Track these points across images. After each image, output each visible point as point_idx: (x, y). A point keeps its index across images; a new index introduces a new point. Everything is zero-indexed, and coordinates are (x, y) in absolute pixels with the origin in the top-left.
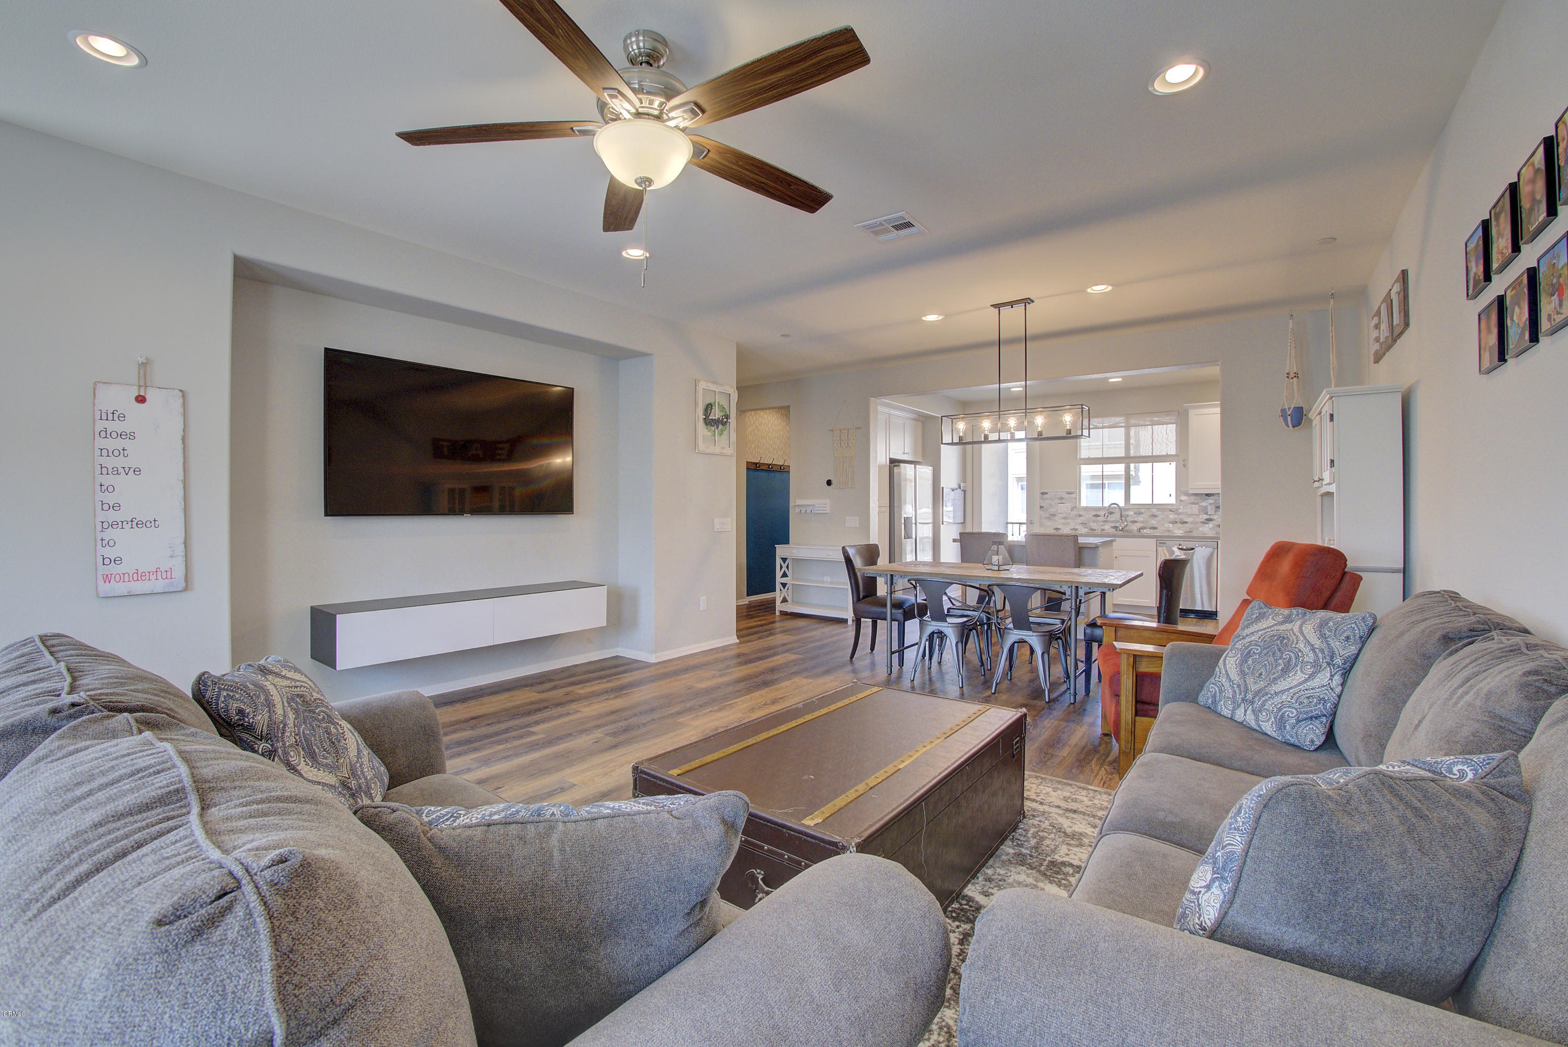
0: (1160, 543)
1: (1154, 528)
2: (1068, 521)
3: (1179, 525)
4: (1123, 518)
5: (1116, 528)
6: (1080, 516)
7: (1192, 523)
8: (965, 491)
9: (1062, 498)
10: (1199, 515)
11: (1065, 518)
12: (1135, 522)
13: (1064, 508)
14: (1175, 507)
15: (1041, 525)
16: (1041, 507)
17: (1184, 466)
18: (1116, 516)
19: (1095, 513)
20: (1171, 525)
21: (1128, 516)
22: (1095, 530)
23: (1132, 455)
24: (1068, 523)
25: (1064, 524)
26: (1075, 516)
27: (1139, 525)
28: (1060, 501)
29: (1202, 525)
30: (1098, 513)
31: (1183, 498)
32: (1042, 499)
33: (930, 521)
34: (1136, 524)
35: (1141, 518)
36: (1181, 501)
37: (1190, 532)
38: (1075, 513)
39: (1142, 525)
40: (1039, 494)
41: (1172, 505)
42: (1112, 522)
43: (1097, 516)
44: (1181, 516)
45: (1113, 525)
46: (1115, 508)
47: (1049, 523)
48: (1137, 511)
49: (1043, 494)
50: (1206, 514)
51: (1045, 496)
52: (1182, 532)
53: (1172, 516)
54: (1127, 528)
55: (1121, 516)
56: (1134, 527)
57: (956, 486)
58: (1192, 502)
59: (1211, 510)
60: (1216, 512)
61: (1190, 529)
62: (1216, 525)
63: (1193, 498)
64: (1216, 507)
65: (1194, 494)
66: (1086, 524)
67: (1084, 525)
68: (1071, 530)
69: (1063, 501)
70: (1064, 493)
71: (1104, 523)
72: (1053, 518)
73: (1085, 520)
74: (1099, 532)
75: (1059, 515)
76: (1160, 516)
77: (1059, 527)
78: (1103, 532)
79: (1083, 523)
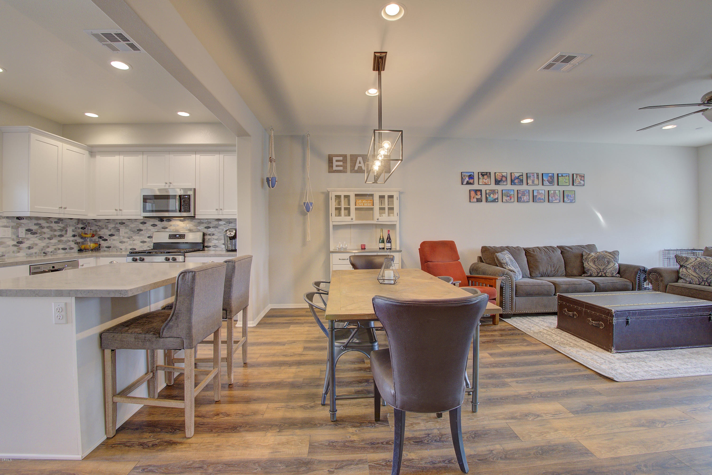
0: (35, 268)
58: (4, 224)
59: (22, 232)
60: (26, 234)
61: (3, 253)
62: (26, 248)
63: (5, 220)
64: (26, 230)
65: (8, 217)
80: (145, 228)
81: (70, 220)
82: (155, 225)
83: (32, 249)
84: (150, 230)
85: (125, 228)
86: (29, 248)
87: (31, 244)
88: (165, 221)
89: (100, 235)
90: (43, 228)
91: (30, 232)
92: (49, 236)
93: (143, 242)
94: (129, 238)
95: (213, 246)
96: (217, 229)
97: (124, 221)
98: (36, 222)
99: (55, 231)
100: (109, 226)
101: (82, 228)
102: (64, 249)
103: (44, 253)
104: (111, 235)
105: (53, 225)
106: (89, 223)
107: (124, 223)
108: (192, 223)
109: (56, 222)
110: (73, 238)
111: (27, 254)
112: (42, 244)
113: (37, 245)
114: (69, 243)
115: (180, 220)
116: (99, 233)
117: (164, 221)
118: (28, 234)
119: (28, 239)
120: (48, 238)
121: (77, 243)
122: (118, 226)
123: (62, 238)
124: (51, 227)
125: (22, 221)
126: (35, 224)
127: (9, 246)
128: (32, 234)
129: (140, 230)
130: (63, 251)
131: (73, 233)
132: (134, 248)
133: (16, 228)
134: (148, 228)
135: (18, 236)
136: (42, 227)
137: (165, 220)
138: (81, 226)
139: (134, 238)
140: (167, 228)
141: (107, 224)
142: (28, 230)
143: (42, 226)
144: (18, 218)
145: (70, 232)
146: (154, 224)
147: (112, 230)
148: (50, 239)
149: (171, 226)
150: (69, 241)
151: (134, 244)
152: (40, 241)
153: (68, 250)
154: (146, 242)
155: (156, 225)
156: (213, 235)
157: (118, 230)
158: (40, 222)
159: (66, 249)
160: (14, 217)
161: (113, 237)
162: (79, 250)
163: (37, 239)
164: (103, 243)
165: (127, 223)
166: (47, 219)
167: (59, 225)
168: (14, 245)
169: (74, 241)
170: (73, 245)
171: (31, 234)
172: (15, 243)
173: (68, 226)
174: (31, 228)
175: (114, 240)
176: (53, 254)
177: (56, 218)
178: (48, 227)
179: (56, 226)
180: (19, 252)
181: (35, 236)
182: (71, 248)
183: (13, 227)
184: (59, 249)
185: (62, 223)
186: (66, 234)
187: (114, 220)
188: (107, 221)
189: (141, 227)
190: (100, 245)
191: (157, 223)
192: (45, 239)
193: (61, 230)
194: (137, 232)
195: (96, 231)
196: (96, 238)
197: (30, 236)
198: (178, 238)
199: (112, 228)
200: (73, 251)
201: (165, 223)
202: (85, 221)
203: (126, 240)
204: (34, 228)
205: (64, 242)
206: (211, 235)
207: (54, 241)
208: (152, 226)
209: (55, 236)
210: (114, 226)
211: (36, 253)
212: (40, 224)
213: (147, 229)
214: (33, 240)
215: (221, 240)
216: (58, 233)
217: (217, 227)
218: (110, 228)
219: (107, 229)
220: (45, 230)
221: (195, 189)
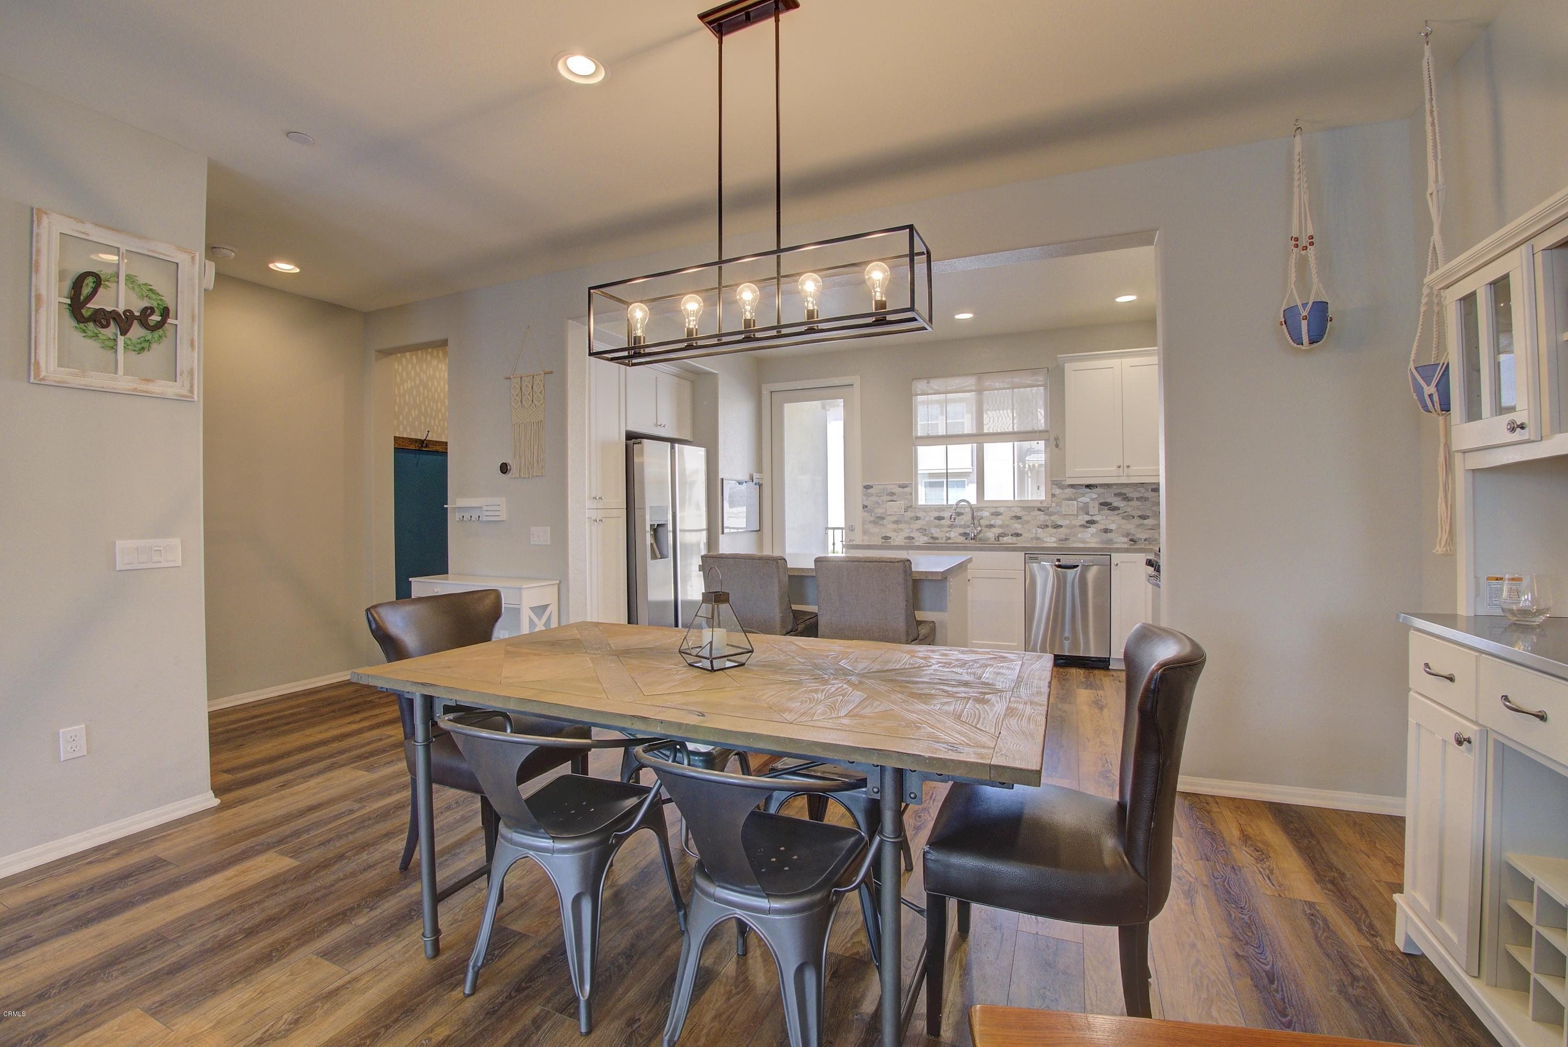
0: (1031, 558)
1: (1018, 535)
2: (900, 526)
3: (1051, 530)
4: (976, 521)
5: (965, 535)
6: (917, 518)
7: (1067, 527)
8: (760, 486)
9: (892, 494)
10: (1077, 515)
11: (896, 522)
12: (991, 526)
13: (895, 508)
14: (1045, 505)
15: (865, 532)
16: (865, 507)
17: (1057, 446)
18: (967, 518)
19: (937, 514)
20: (1040, 530)
21: (982, 518)
22: (937, 539)
23: (986, 431)
24: (902, 530)
25: (895, 530)
26: (911, 518)
27: (997, 531)
28: (890, 498)
29: (1082, 529)
30: (942, 514)
31: (1057, 491)
32: (865, 495)
33: (704, 526)
34: (993, 530)
35: (998, 521)
36: (1053, 495)
37: (1066, 539)
38: (910, 514)
39: (1001, 531)
40: (861, 487)
41: (1042, 502)
42: (961, 526)
43: (940, 518)
44: (1053, 518)
45: (962, 531)
46: (964, 507)
47: (874, 529)
48: (994, 510)
49: (867, 487)
50: (1087, 514)
51: (870, 491)
52: (1053, 539)
53: (1042, 517)
54: (981, 535)
55: (973, 518)
56: (991, 534)
57: (747, 478)
58: (1068, 496)
59: (1094, 508)
60: (1099, 510)
61: (1066, 535)
62: (1101, 530)
63: (1069, 491)
64: (1101, 504)
65: (1073, 486)
66: (926, 530)
67: (923, 531)
68: (905, 538)
69: (894, 498)
70: (895, 486)
71: (950, 529)
72: (881, 522)
73: (924, 525)
74: (944, 541)
75: (888, 518)
76: (1025, 518)
77: (888, 535)
78: (948, 541)
79: (921, 529)
83: (1110, 532)
86: (1106, 531)
87: (1109, 525)
90: (1129, 500)
91: (1106, 508)
92: (1140, 513)
98: (1117, 491)
103: (1131, 540)
111: (1101, 540)
112: (1128, 525)
113: (1119, 526)
118: (1103, 510)
119: (1103, 517)
120: (1140, 517)
124: (1146, 499)
125: (1094, 491)
126: (1116, 495)
127: (1075, 527)
128: (1111, 510)
133: (1084, 501)
136: (1126, 499)
142: (1104, 504)
143: (1127, 497)
144: (1088, 487)
148: (1143, 517)
152: (1124, 520)
158: (1123, 491)
160: (1082, 485)
163: (1118, 518)
166: (1138, 485)
168: (1082, 526)
171: (1108, 510)
172: (1083, 522)
174: (1108, 500)
178: (1138, 499)
181: (1116, 512)
183: (1079, 501)
192: (1134, 517)
197: (1107, 512)
204: (1117, 502)
211: (1116, 539)
212: (1125, 494)
214: (1111, 519)
220: (1134, 503)
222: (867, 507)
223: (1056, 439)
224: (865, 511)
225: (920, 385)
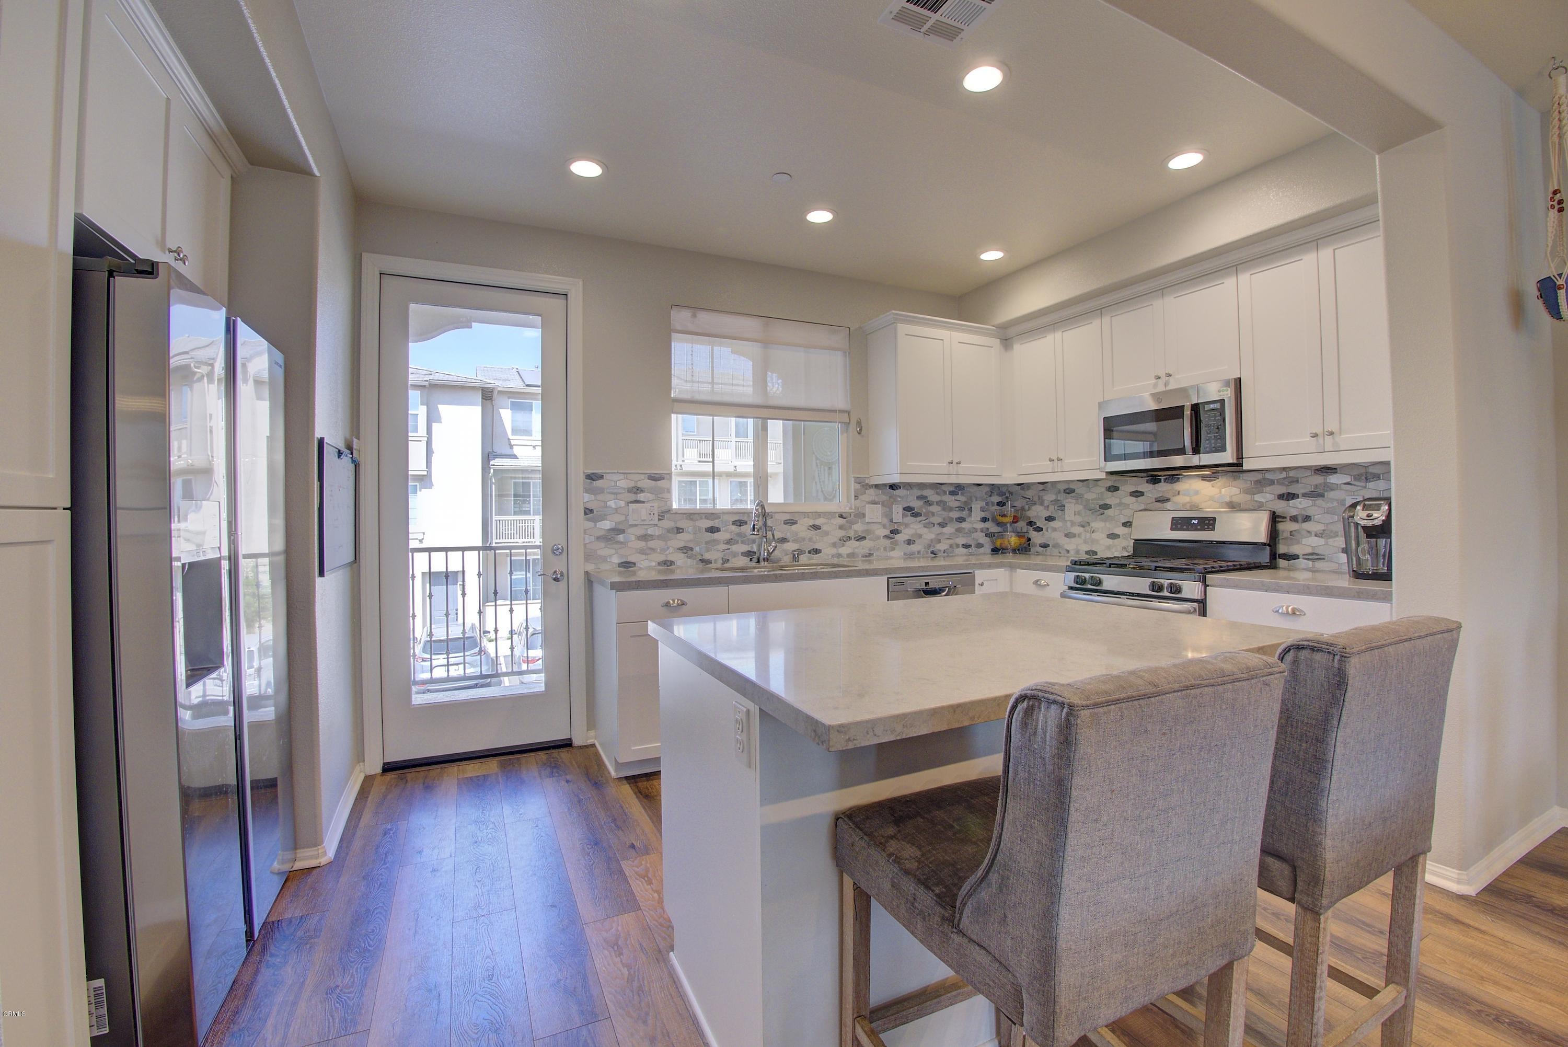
0: (895, 584)
1: (817, 551)
2: (651, 544)
3: (853, 543)
4: (769, 534)
5: (749, 554)
6: (679, 530)
7: (871, 539)
8: (357, 465)
9: (638, 490)
10: (881, 523)
11: (644, 538)
12: (783, 540)
13: (642, 514)
14: (847, 509)
16: (588, 511)
17: (859, 432)
19: (709, 524)
20: (840, 544)
23: (769, 401)
24: (653, 550)
25: (642, 552)
26: (669, 531)
27: (790, 546)
28: (632, 496)
29: (886, 542)
30: (716, 523)
31: (860, 492)
32: (587, 491)
35: (792, 532)
36: (856, 498)
38: (667, 524)
39: (797, 546)
40: (582, 477)
43: (713, 530)
44: (856, 527)
47: (604, 550)
48: (788, 517)
49: (591, 477)
51: (599, 483)
53: (844, 527)
56: (785, 553)
58: (870, 498)
59: (897, 512)
60: (904, 516)
61: (870, 550)
62: (904, 542)
63: (872, 491)
64: (905, 509)
65: (876, 486)
66: (692, 549)
67: (686, 550)
68: (659, 564)
69: (641, 497)
70: (642, 477)
71: (728, 547)
72: (621, 538)
73: (690, 541)
74: (719, 565)
75: (632, 530)
76: (824, 528)
77: (630, 559)
78: (727, 565)
79: (684, 547)
80: (1118, 501)
81: (976, 488)
82: (1139, 494)
83: (913, 544)
84: (1127, 506)
85: (1074, 501)
86: (909, 542)
87: (912, 535)
88: (1162, 481)
89: (1029, 518)
90: (930, 505)
91: (909, 513)
92: (940, 520)
93: (1112, 536)
94: (1083, 527)
95: (1306, 555)
96: (1319, 501)
97: (1072, 486)
98: (919, 493)
99: (951, 509)
100: (1045, 498)
101: (998, 504)
102: (967, 546)
103: (932, 553)
104: (1050, 519)
105: (948, 498)
106: (1011, 493)
107: (1073, 491)
108: (1235, 483)
109: (952, 493)
110: (982, 525)
111: (905, 554)
112: (929, 535)
113: (920, 536)
114: (974, 535)
115: (1204, 478)
116: (1030, 514)
117: (1160, 481)
118: (907, 516)
119: (907, 525)
120: (939, 524)
121: (989, 535)
122: (1061, 497)
123: (963, 525)
124: (945, 503)
125: (897, 492)
126: (918, 498)
127: (878, 538)
128: (913, 516)
129: (1106, 507)
130: (964, 551)
131: (983, 515)
132: (1092, 551)
133: (888, 506)
134: (1124, 501)
135: (891, 521)
136: (928, 503)
137: (1162, 478)
138: (996, 499)
139: (1094, 525)
140: (1168, 500)
141: (1042, 493)
142: (908, 509)
143: (928, 501)
144: (893, 487)
145: (977, 514)
146: (1137, 491)
147: (1051, 508)
148: (942, 525)
149: (1179, 494)
150: (976, 530)
151: (1094, 541)
152: (926, 529)
153: (973, 550)
154: (1119, 535)
155: (1141, 494)
156: (1307, 518)
157: (1062, 507)
158: (925, 493)
159: (970, 546)
160: (885, 485)
161: (1052, 524)
162: (993, 550)
163: (920, 525)
164: (1033, 534)
165: (1080, 489)
166: (937, 486)
167: (957, 497)
168: (886, 537)
169: (984, 530)
170: (983, 539)
171: (911, 516)
172: (887, 532)
173: (974, 499)
174: (911, 505)
175: (1055, 530)
176: (947, 556)
177: (951, 484)
178: (938, 503)
179: (951, 501)
180: (893, 549)
181: (919, 519)
182: (980, 546)
183: (883, 505)
184: (958, 546)
185: (962, 494)
186: (970, 515)
187: (1054, 483)
188: (1041, 487)
189: (1110, 499)
190: (1029, 539)
191: (1144, 486)
192: (934, 525)
193: (961, 509)
194: (1098, 513)
195: (1023, 509)
196: (1021, 524)
197: (910, 519)
198: (1195, 528)
199: (1051, 501)
200: (982, 550)
201: (1163, 488)
202: (1004, 490)
203: (1077, 530)
204: (917, 504)
205: (966, 531)
206: (1300, 519)
207: (948, 530)
208: (1133, 496)
209: (951, 519)
210: (1053, 497)
211: (919, 552)
212: (927, 497)
213: (1120, 504)
214: (913, 527)
215: (1337, 536)
216: (955, 515)
217: (1322, 496)
218: (1046, 503)
219: (1042, 504)
220: (935, 508)
221: (1240, 379)
222: (591, 511)
223: (859, 423)
224: (588, 520)
225: (680, 317)
